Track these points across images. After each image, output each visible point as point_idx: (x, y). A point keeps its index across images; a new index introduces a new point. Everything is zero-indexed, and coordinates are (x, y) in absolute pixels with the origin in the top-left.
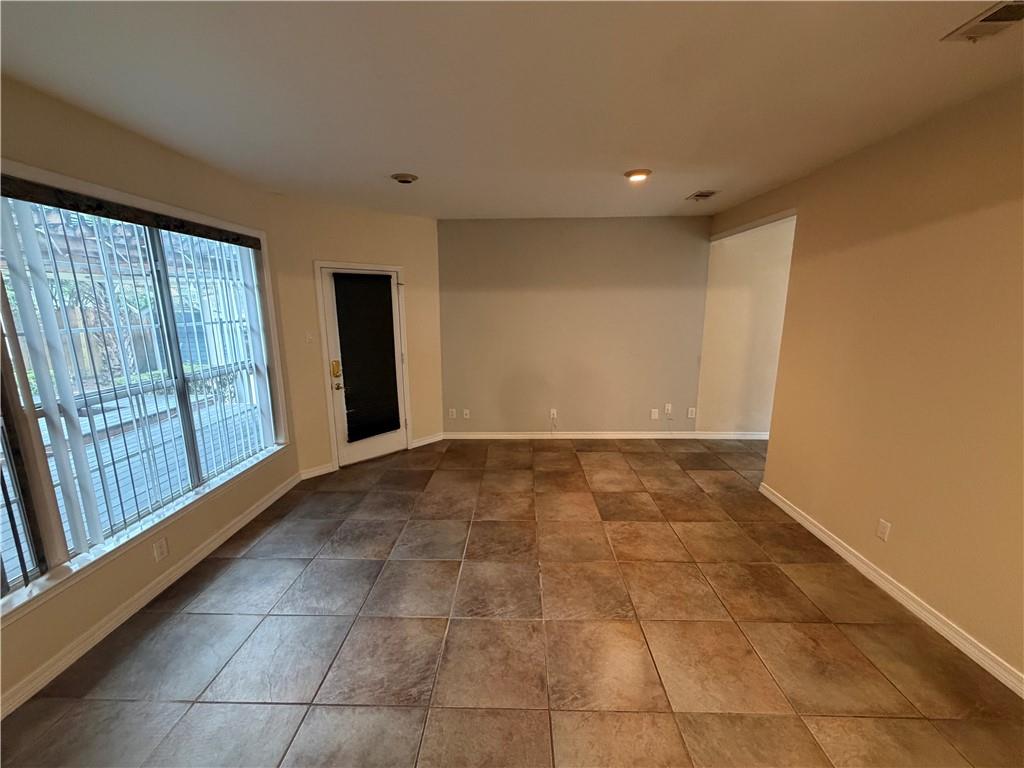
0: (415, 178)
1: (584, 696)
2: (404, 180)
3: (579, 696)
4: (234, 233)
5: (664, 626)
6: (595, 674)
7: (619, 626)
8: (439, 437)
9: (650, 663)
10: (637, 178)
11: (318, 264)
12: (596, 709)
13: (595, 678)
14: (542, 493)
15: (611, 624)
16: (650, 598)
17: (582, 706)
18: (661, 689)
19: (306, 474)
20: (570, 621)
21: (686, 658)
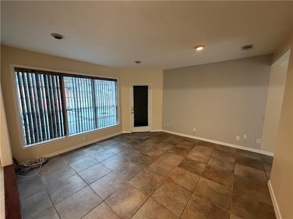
0: (140, 62)
1: (113, 204)
2: (138, 62)
3: (112, 203)
4: (110, 79)
5: (155, 203)
6: (122, 201)
7: (143, 194)
8: (160, 130)
9: (138, 209)
10: (200, 49)
11: (130, 84)
12: (112, 208)
13: (121, 202)
14: (170, 153)
15: (141, 193)
16: (162, 194)
17: (110, 205)
18: (131, 216)
19: (124, 132)
20: (133, 186)
21: (149, 215)
